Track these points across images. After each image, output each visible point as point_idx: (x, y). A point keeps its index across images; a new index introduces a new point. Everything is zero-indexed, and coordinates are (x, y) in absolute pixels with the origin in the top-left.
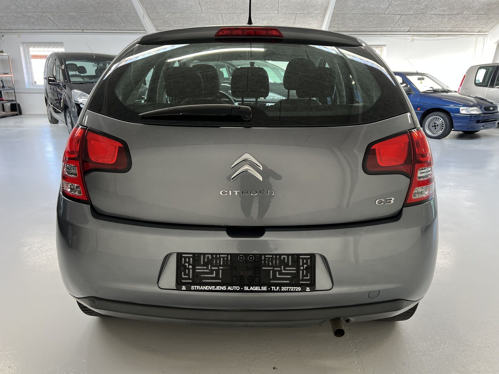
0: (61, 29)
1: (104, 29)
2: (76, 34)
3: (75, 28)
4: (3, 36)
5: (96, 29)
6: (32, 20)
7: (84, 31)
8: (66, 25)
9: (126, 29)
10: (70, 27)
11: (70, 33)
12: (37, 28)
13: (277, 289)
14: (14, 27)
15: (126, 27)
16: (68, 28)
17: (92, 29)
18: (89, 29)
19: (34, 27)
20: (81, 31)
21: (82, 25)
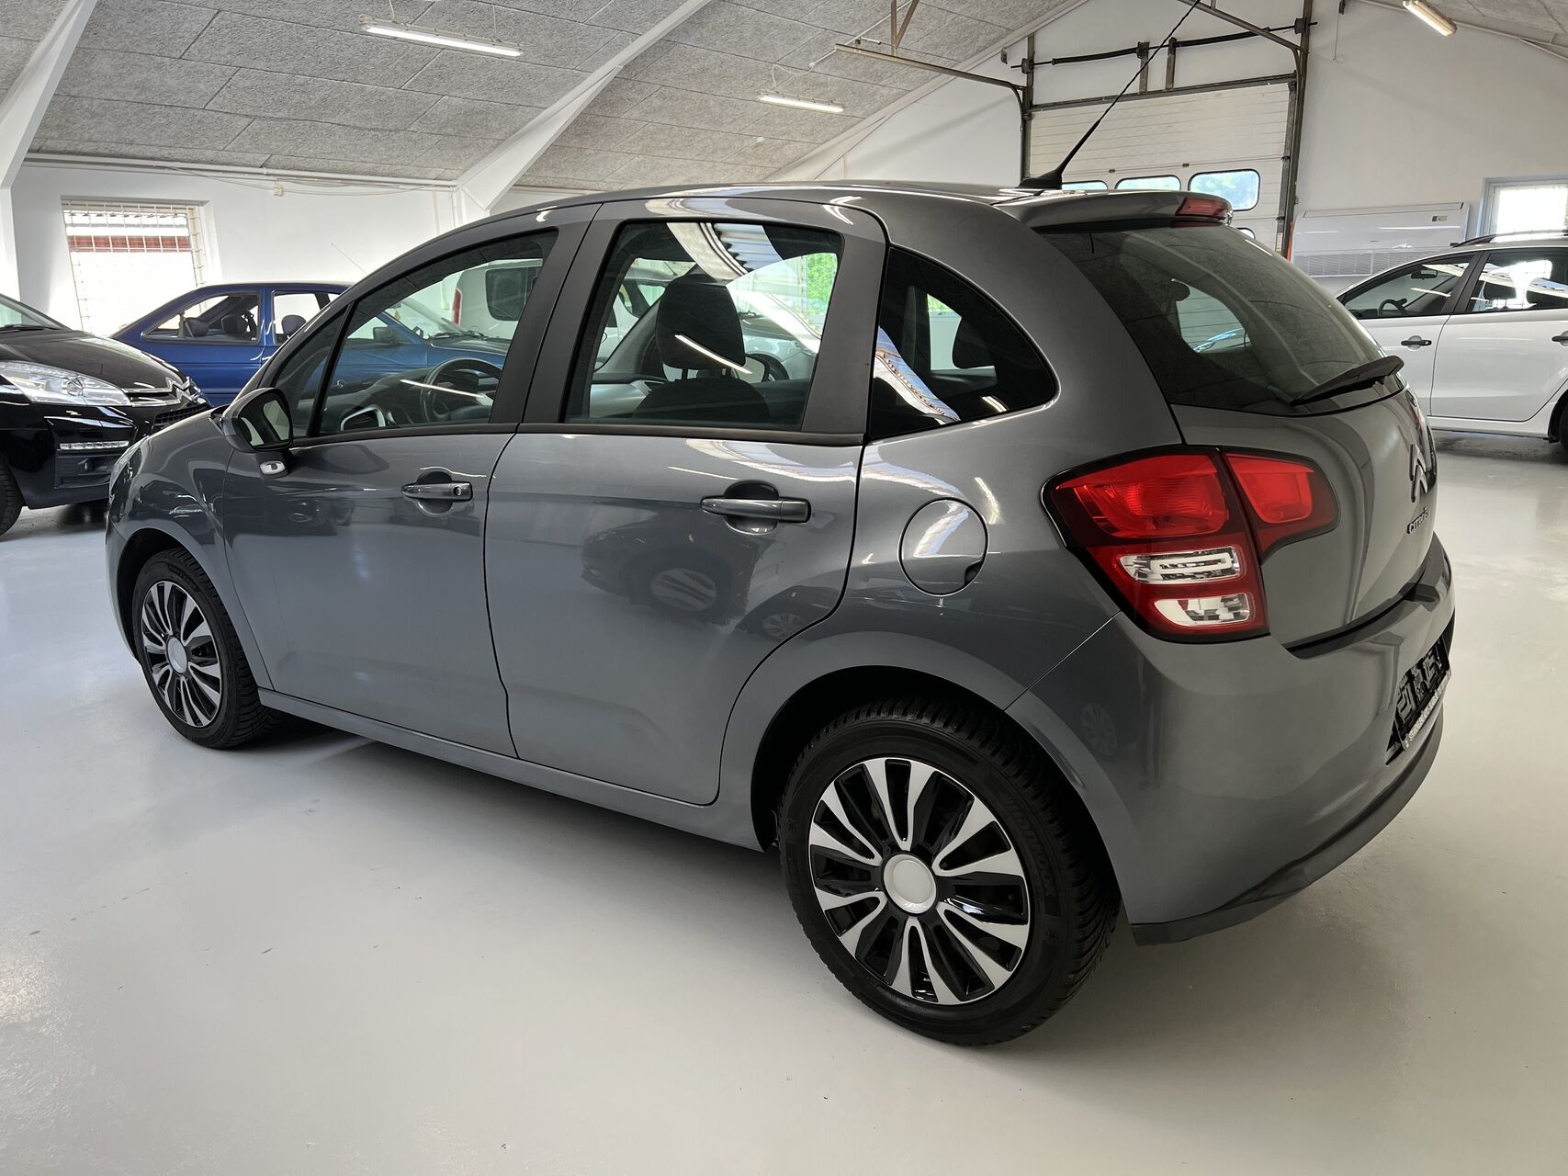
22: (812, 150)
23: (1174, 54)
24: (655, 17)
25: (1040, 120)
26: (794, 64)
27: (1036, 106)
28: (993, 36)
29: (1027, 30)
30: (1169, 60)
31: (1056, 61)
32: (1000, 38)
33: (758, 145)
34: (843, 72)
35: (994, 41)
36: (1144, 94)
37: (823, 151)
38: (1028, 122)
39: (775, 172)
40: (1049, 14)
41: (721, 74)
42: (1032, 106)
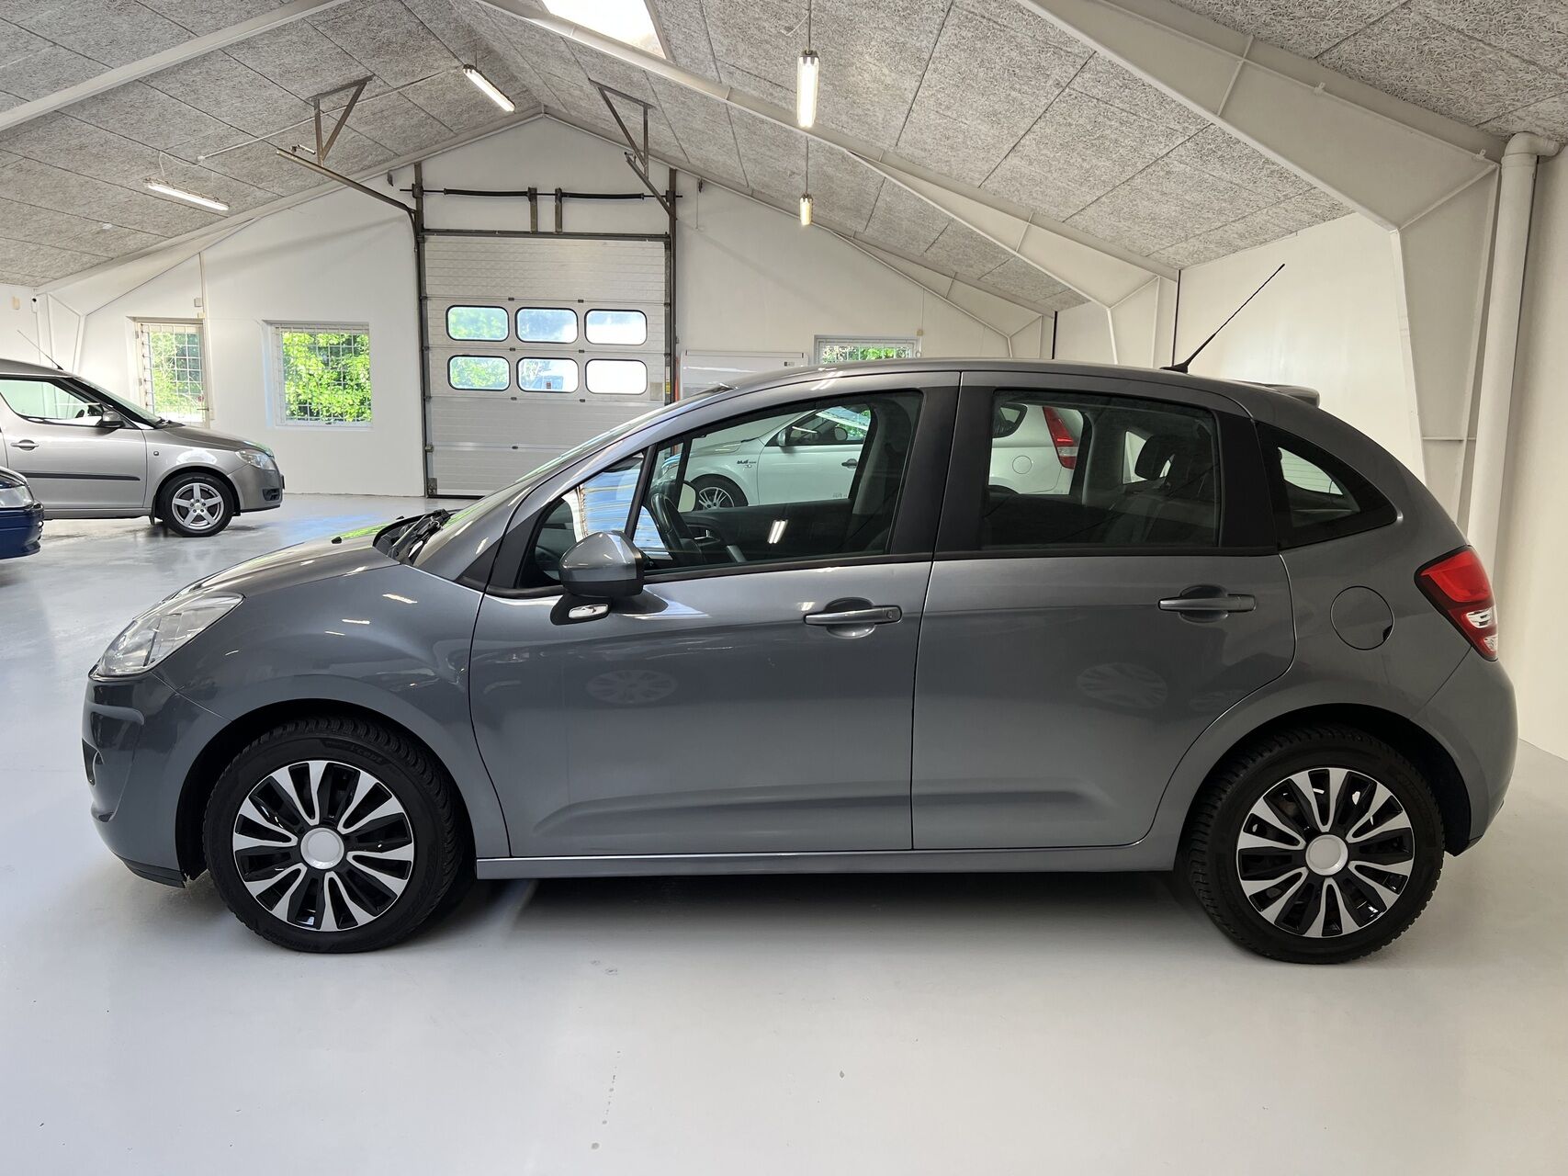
22: (158, 243)
23: (561, 202)
24: (56, 85)
25: (432, 243)
26: (182, 156)
27: (428, 230)
28: (380, 158)
29: (414, 156)
30: (557, 207)
31: (447, 192)
32: (386, 160)
33: (104, 231)
34: (228, 170)
35: (380, 163)
36: (535, 233)
37: (172, 246)
38: (421, 244)
39: (105, 262)
40: (436, 147)
41: (98, 154)
42: (423, 230)
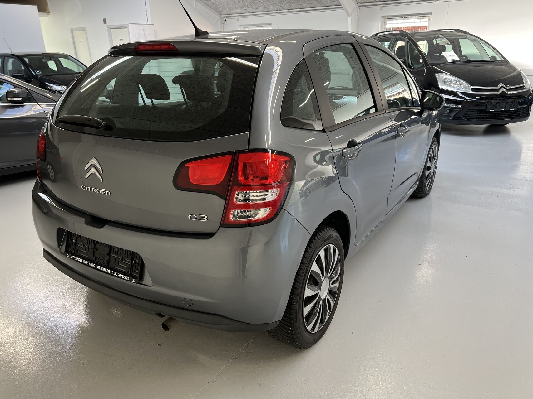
0: (270, 10)
1: (307, 7)
2: (283, 14)
3: (282, 8)
4: (226, 20)
5: (300, 8)
6: (247, 4)
7: (290, 11)
8: (274, 6)
9: (327, 5)
10: (278, 8)
11: (278, 14)
12: (251, 11)
13: (116, 274)
14: (233, 12)
15: (327, 3)
16: (276, 9)
17: (296, 8)
18: (294, 8)
19: (249, 10)
20: (287, 11)
21: (287, 4)
